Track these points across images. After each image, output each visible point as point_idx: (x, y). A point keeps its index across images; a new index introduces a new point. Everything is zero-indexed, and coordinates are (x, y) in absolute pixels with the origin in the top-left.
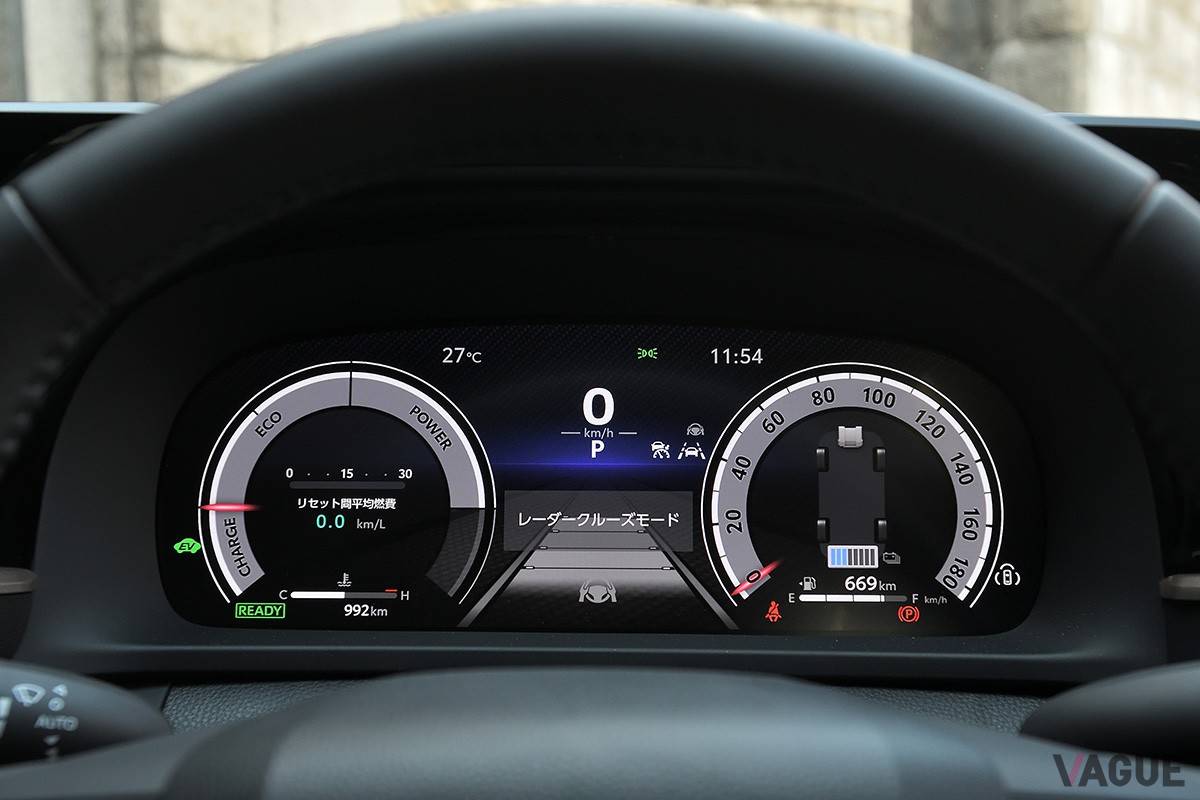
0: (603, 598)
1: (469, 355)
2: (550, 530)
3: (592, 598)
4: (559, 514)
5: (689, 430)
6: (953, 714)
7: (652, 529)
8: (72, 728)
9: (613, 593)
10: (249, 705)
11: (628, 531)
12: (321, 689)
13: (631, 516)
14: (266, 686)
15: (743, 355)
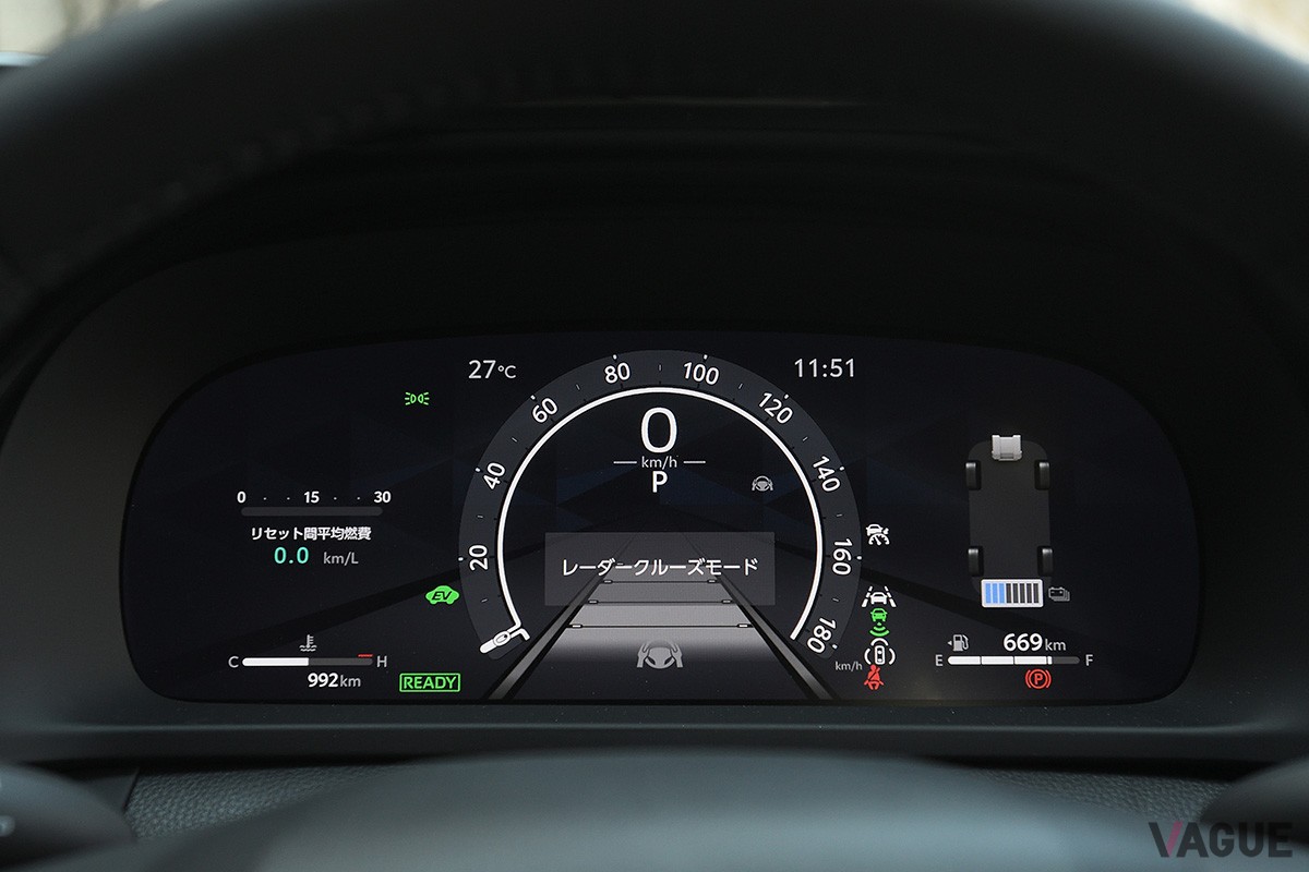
0: (666, 663)
1: (501, 368)
2: (601, 580)
3: (653, 662)
4: (611, 562)
6: (1099, 801)
7: (725, 579)
8: (5, 832)
9: (678, 656)
10: (234, 797)
11: (696, 580)
13: (699, 562)
15: (833, 367)
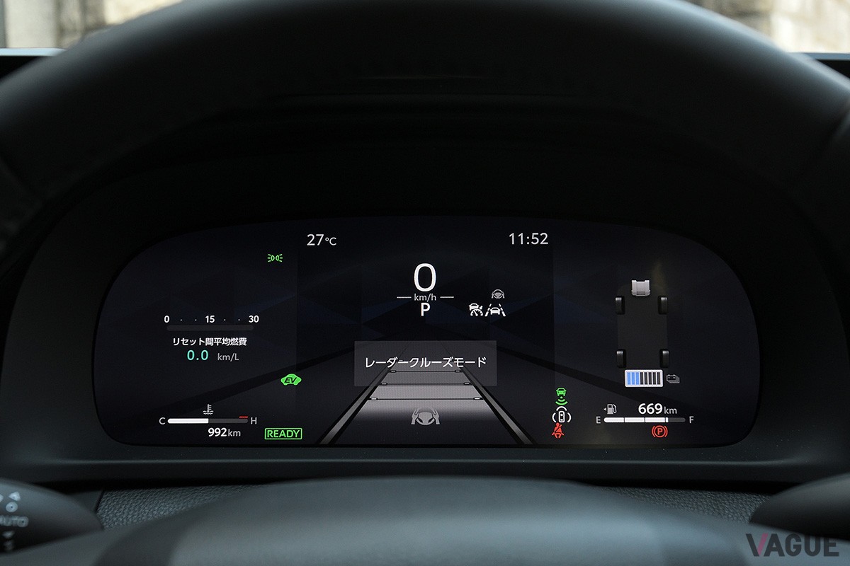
0: (430, 421)
1: (327, 239)
2: (389, 370)
3: (422, 421)
4: (395, 359)
5: (493, 295)
6: (695, 506)
7: (466, 370)
8: (24, 525)
9: (437, 417)
10: (163, 504)
11: (448, 370)
12: (217, 492)
13: (450, 359)
14: (176, 490)
15: (533, 238)
